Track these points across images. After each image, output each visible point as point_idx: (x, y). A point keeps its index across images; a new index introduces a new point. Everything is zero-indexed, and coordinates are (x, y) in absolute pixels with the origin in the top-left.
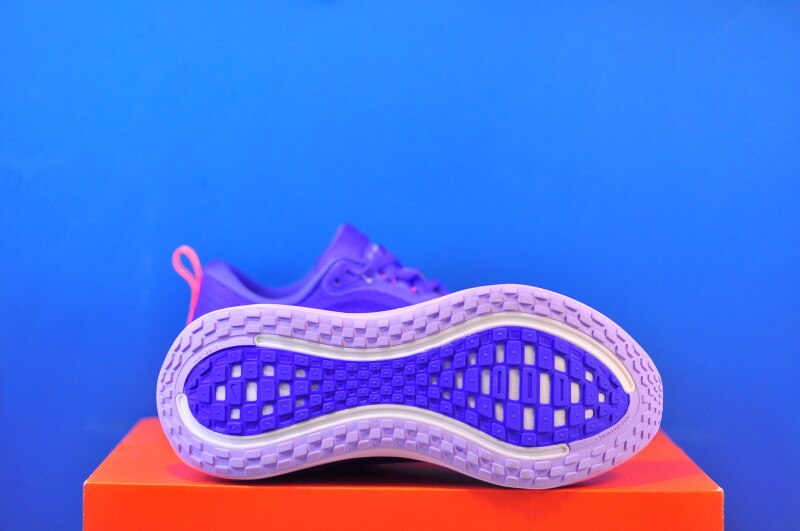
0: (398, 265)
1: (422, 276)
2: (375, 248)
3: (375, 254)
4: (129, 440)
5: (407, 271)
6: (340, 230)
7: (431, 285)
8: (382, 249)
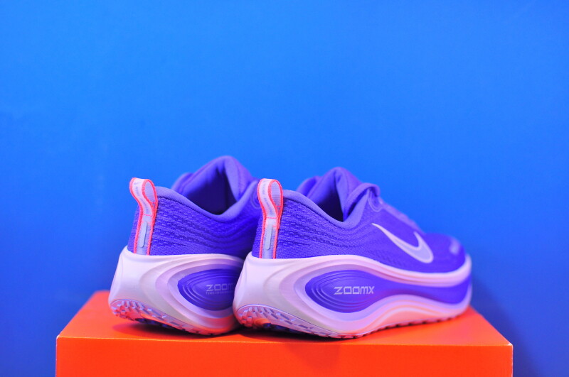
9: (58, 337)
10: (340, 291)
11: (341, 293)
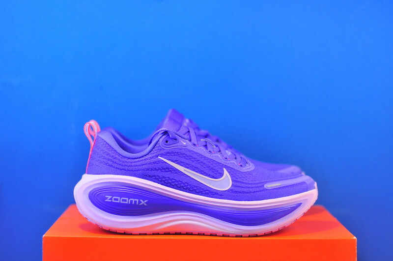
0: (198, 129)
1: (210, 134)
2: (187, 121)
3: (187, 124)
4: (64, 215)
5: (203, 132)
6: (170, 112)
7: (215, 138)
8: (191, 121)
9: (44, 236)
10: (110, 199)
11: (110, 201)
